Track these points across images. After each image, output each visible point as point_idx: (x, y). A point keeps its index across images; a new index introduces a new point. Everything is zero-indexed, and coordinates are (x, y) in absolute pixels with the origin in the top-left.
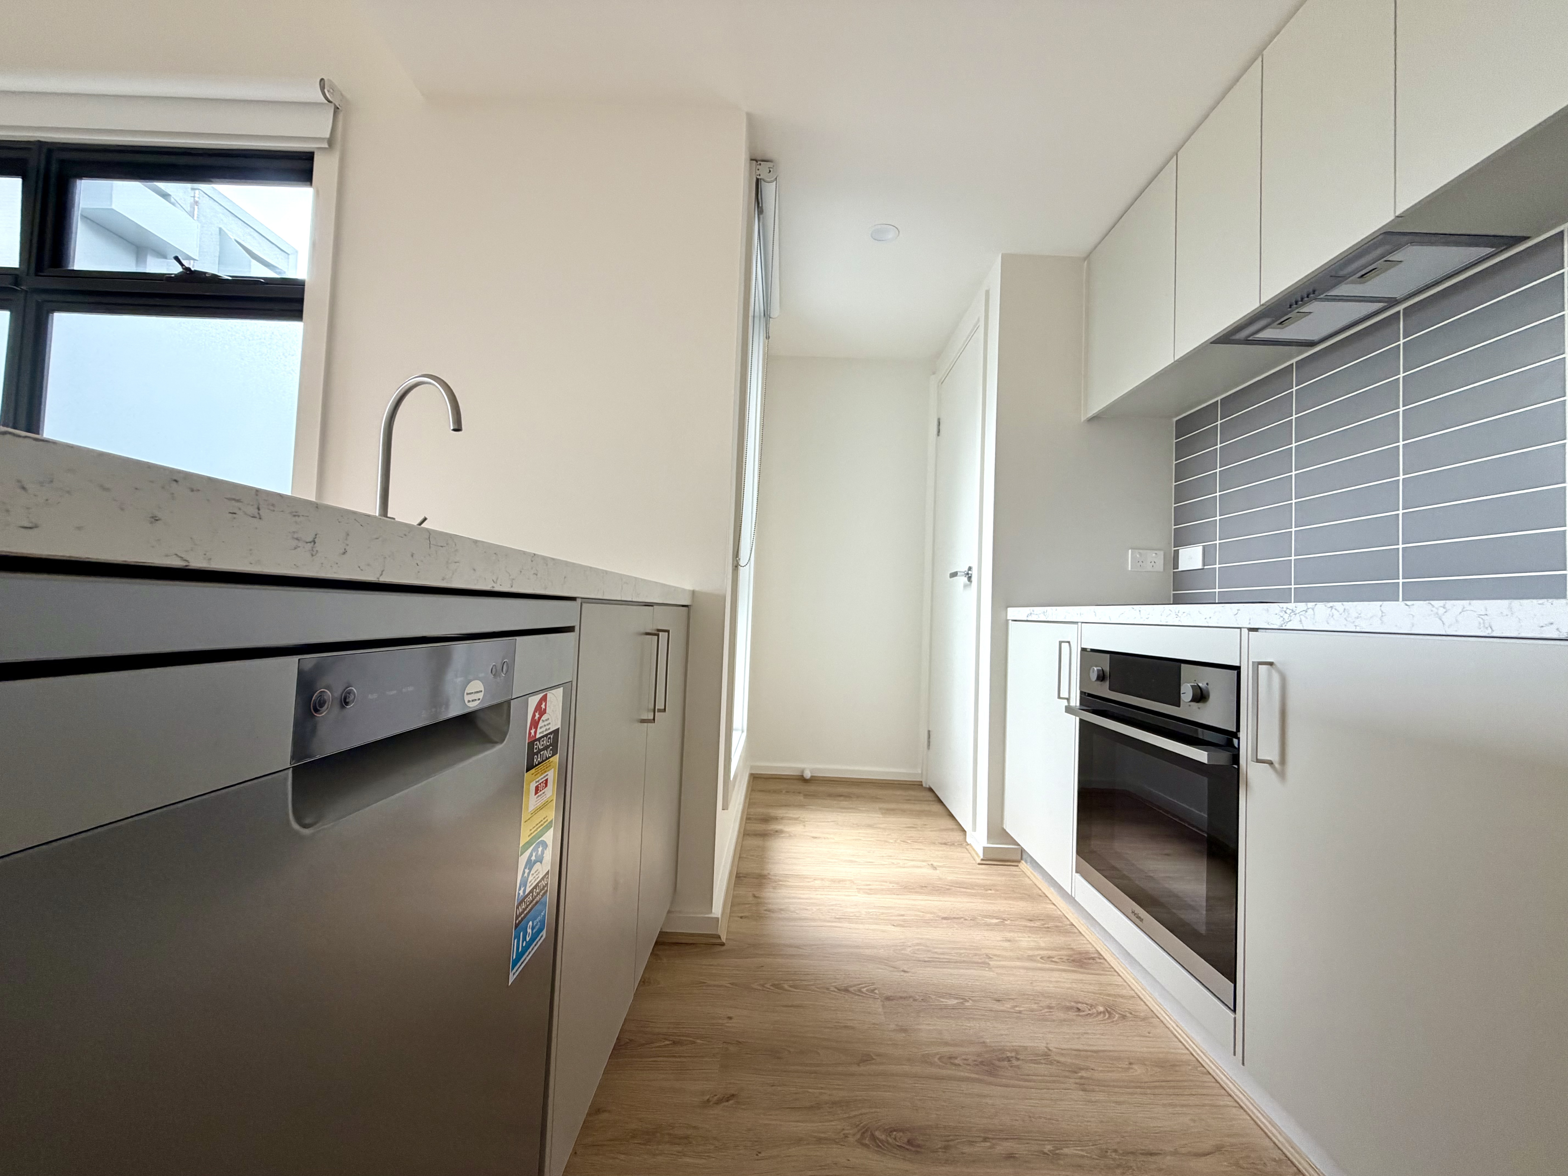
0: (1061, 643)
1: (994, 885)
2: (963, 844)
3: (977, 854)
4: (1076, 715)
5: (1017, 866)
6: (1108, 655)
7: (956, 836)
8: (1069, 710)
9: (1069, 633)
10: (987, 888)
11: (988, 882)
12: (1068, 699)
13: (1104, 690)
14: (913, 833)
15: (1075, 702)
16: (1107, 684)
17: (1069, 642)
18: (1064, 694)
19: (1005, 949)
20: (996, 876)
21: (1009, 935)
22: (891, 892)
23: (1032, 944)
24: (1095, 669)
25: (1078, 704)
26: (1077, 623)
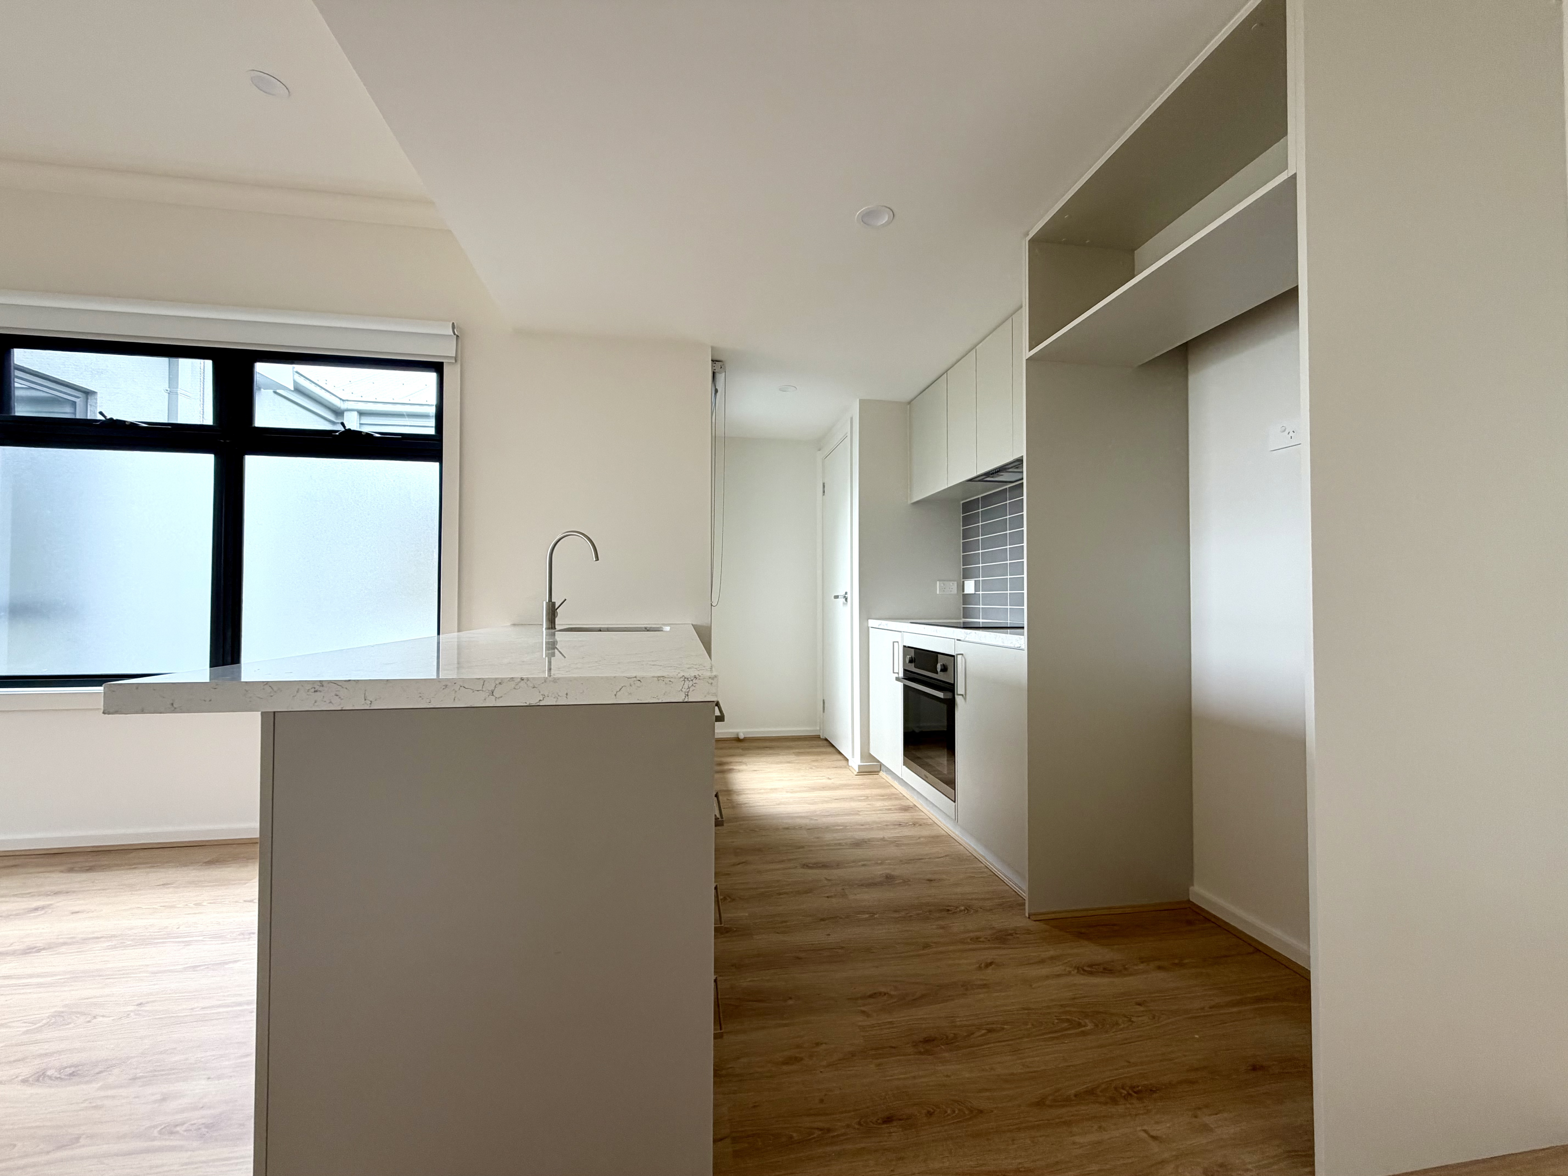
0: (894, 642)
1: (864, 784)
2: (847, 766)
3: (855, 770)
4: (901, 682)
5: (878, 774)
6: (913, 650)
7: (844, 763)
8: (898, 679)
9: (897, 637)
10: (859, 785)
11: (860, 783)
12: (898, 673)
13: (912, 668)
14: (816, 764)
15: (901, 675)
16: (913, 664)
17: (898, 642)
18: (896, 671)
19: (869, 808)
20: (867, 779)
21: (869, 803)
22: (806, 791)
23: (882, 805)
24: (908, 657)
25: (902, 676)
26: (901, 632)
